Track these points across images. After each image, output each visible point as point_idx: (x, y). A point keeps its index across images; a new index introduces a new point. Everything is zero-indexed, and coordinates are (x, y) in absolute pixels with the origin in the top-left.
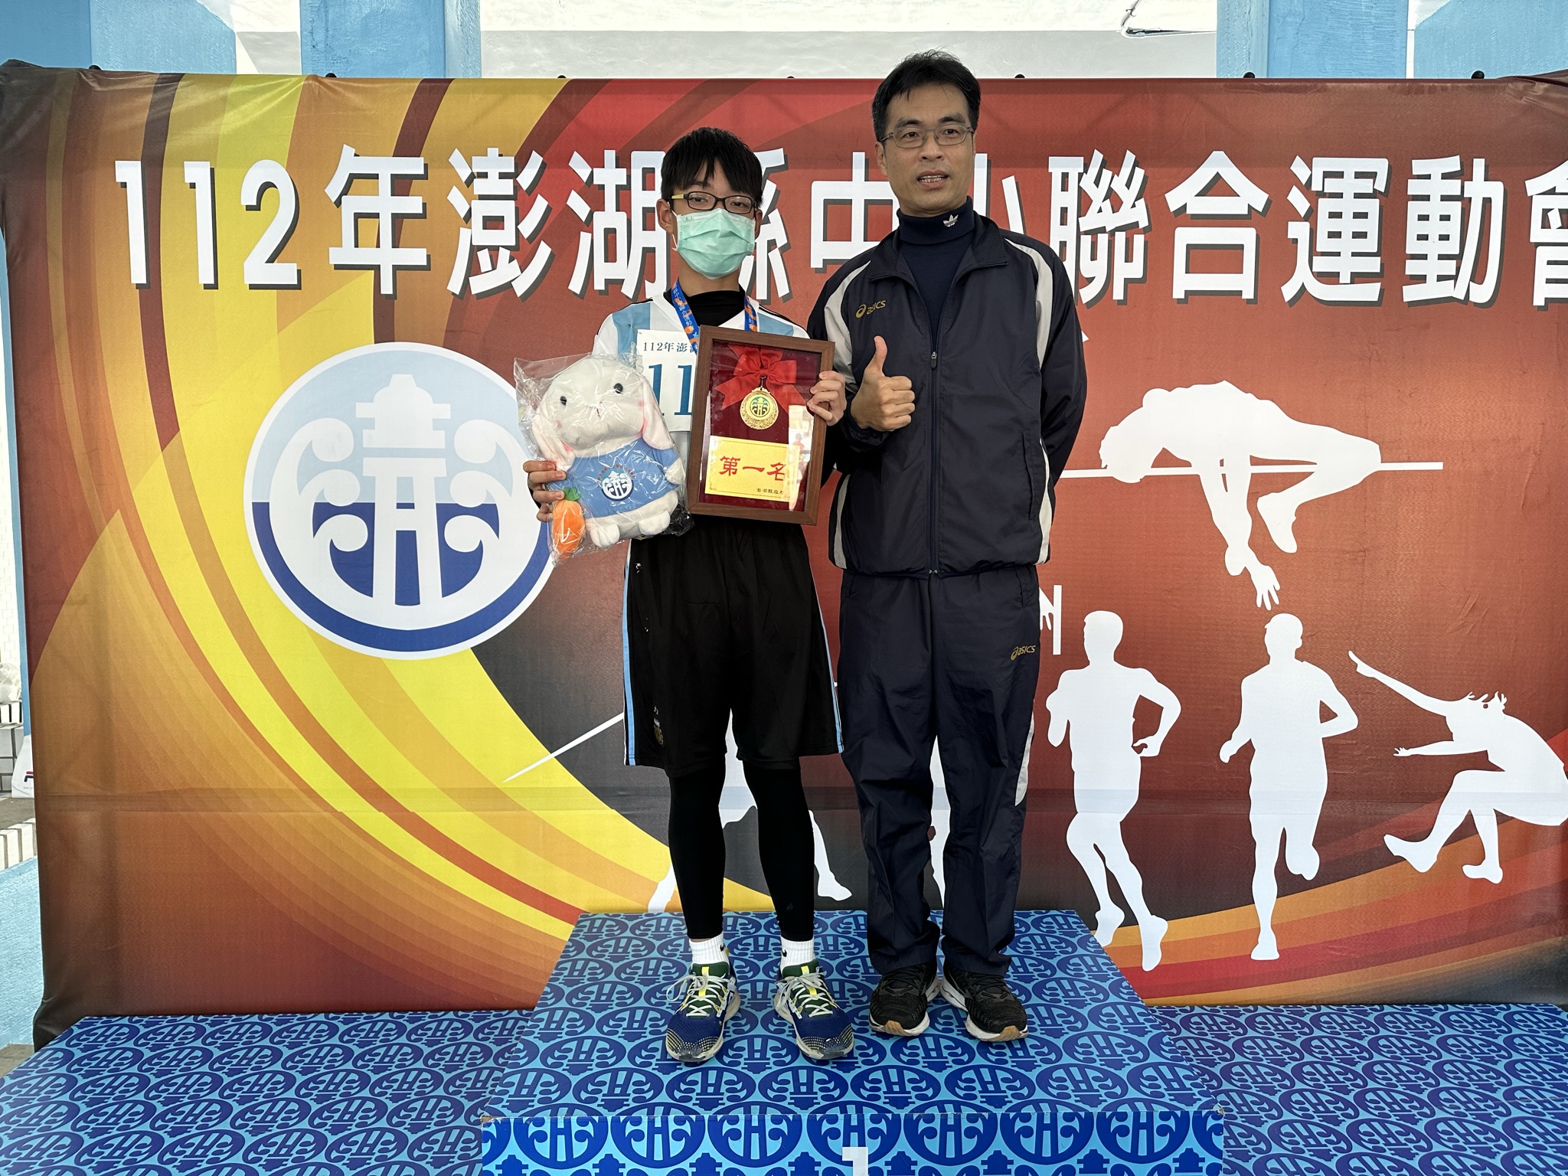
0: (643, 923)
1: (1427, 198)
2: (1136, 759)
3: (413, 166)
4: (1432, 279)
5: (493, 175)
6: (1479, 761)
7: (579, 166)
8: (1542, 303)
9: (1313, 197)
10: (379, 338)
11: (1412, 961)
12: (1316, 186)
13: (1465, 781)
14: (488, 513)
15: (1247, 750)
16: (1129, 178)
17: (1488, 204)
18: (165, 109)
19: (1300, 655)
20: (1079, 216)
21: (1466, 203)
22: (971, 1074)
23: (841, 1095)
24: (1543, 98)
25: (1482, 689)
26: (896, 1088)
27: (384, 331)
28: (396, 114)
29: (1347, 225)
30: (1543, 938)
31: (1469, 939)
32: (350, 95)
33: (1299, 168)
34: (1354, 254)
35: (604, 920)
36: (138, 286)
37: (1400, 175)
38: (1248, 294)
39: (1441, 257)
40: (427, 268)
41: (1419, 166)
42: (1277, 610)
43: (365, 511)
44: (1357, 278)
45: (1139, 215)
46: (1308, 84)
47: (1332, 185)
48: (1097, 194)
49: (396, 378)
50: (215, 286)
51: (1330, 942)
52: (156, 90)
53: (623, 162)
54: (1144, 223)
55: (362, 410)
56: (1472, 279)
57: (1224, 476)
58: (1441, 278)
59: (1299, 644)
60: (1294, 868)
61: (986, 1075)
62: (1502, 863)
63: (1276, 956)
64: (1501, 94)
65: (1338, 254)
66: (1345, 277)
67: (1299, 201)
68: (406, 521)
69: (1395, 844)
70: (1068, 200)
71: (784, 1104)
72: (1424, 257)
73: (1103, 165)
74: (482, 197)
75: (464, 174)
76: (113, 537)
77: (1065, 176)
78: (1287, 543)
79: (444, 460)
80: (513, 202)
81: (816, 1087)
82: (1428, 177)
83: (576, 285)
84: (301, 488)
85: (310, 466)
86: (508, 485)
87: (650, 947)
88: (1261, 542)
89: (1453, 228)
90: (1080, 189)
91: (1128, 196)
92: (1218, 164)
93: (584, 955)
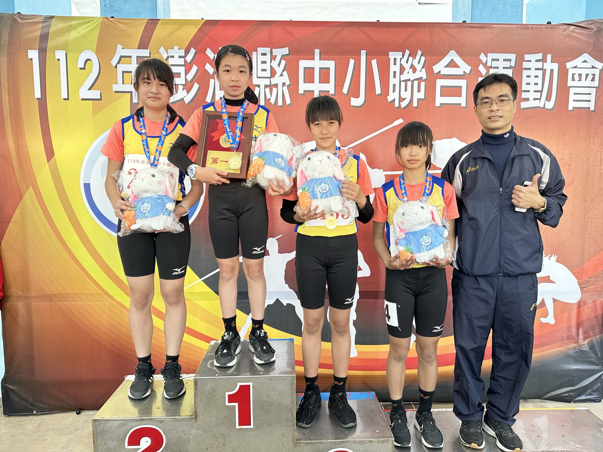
1: (530, 69)
3: (145, 53)
4: (531, 99)
5: (176, 56)
6: (547, 280)
7: (209, 53)
8: (572, 109)
9: (488, 68)
12: (489, 64)
13: (542, 287)
16: (419, 61)
17: (552, 71)
18: (47, 30)
20: (400, 75)
21: (544, 71)
24: (573, 32)
25: (548, 253)
28: (138, 33)
30: (570, 344)
32: (120, 25)
33: (483, 57)
36: (38, 99)
37: (520, 60)
38: (463, 105)
39: (535, 91)
41: (527, 57)
45: (423, 74)
46: (486, 25)
47: (495, 64)
48: (407, 66)
50: (68, 99)
52: (44, 22)
54: (425, 77)
56: (546, 100)
58: (535, 99)
62: (555, 317)
64: (557, 30)
67: (482, 70)
70: (397, 68)
72: (528, 91)
73: (409, 55)
75: (165, 56)
76: (29, 197)
77: (395, 59)
80: (184, 67)
82: (530, 61)
83: (208, 99)
89: (539, 80)
90: (401, 64)
91: (419, 67)
92: (453, 55)
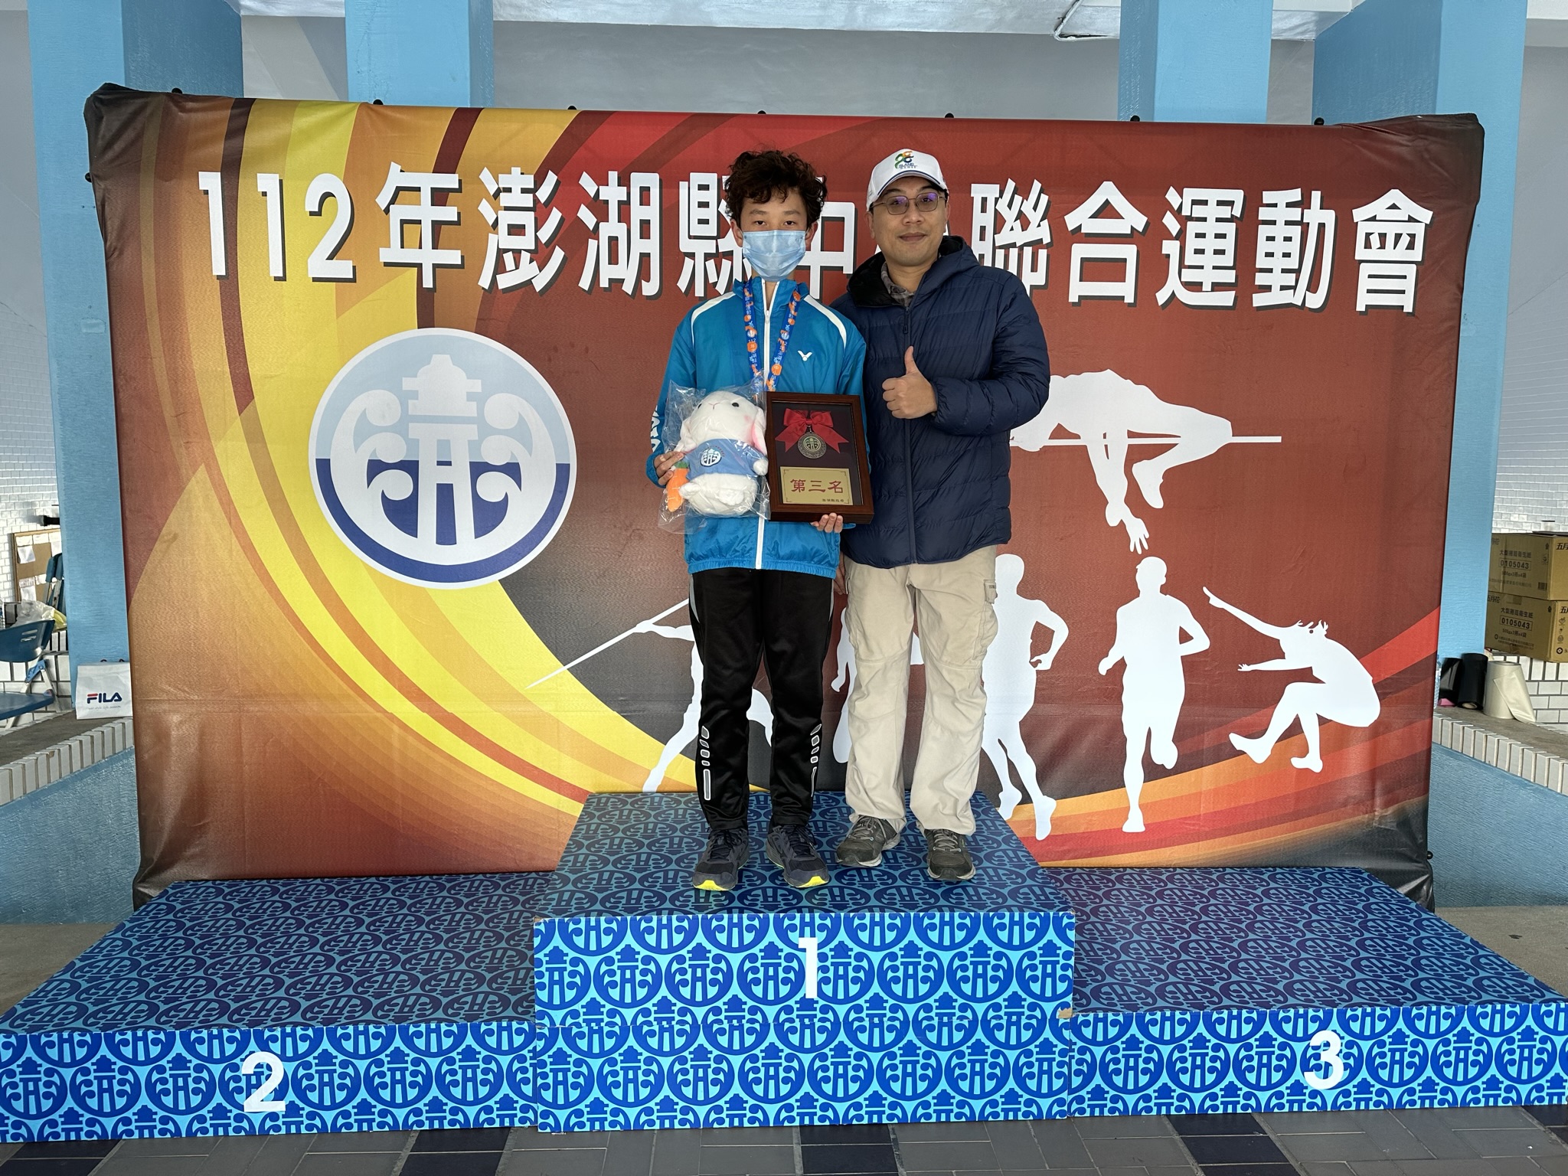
0: (640, 800)
1: (1273, 223)
2: (1033, 670)
3: (450, 181)
4: (1276, 288)
5: (516, 190)
6: (1305, 675)
7: (587, 183)
8: (1363, 309)
9: (1184, 221)
10: (422, 325)
11: (1251, 833)
12: (1186, 212)
13: (1293, 690)
14: (512, 470)
15: (1121, 665)
16: (1036, 203)
17: (1322, 229)
19: (1164, 590)
20: (995, 233)
21: (1305, 227)
22: (894, 891)
23: (798, 903)
25: (1308, 618)
26: (838, 899)
27: (426, 319)
29: (1210, 244)
30: (1355, 816)
31: (1296, 816)
33: (1172, 196)
34: (1215, 268)
35: (608, 799)
36: (219, 277)
37: (1253, 203)
38: (1130, 299)
39: (1284, 271)
40: (461, 266)
41: (1268, 197)
42: (1146, 554)
43: (410, 467)
44: (1217, 287)
45: (1044, 233)
47: (1199, 211)
48: (1010, 216)
49: (437, 358)
50: (283, 279)
51: (1185, 818)
52: (232, 111)
53: (624, 181)
54: (1047, 240)
55: (408, 384)
56: (1308, 289)
57: (1106, 446)
58: (1283, 288)
59: (1163, 581)
60: (1158, 758)
61: (905, 891)
62: (1323, 755)
63: (1142, 829)
64: (1337, 138)
65: (1202, 267)
66: (1207, 287)
67: (1171, 222)
68: (445, 476)
69: (1238, 741)
70: (987, 220)
71: (757, 908)
72: (1270, 271)
73: (1015, 192)
74: (507, 209)
75: (492, 190)
76: (198, 485)
77: (984, 200)
78: (1156, 501)
79: (475, 426)
80: (532, 214)
81: (780, 898)
82: (1275, 205)
83: (585, 283)
84: (357, 447)
85: (364, 430)
86: (528, 446)
87: (648, 816)
88: (1135, 499)
89: (1294, 247)
90: (996, 210)
91: (1035, 217)
92: (1108, 192)
93: (596, 820)
